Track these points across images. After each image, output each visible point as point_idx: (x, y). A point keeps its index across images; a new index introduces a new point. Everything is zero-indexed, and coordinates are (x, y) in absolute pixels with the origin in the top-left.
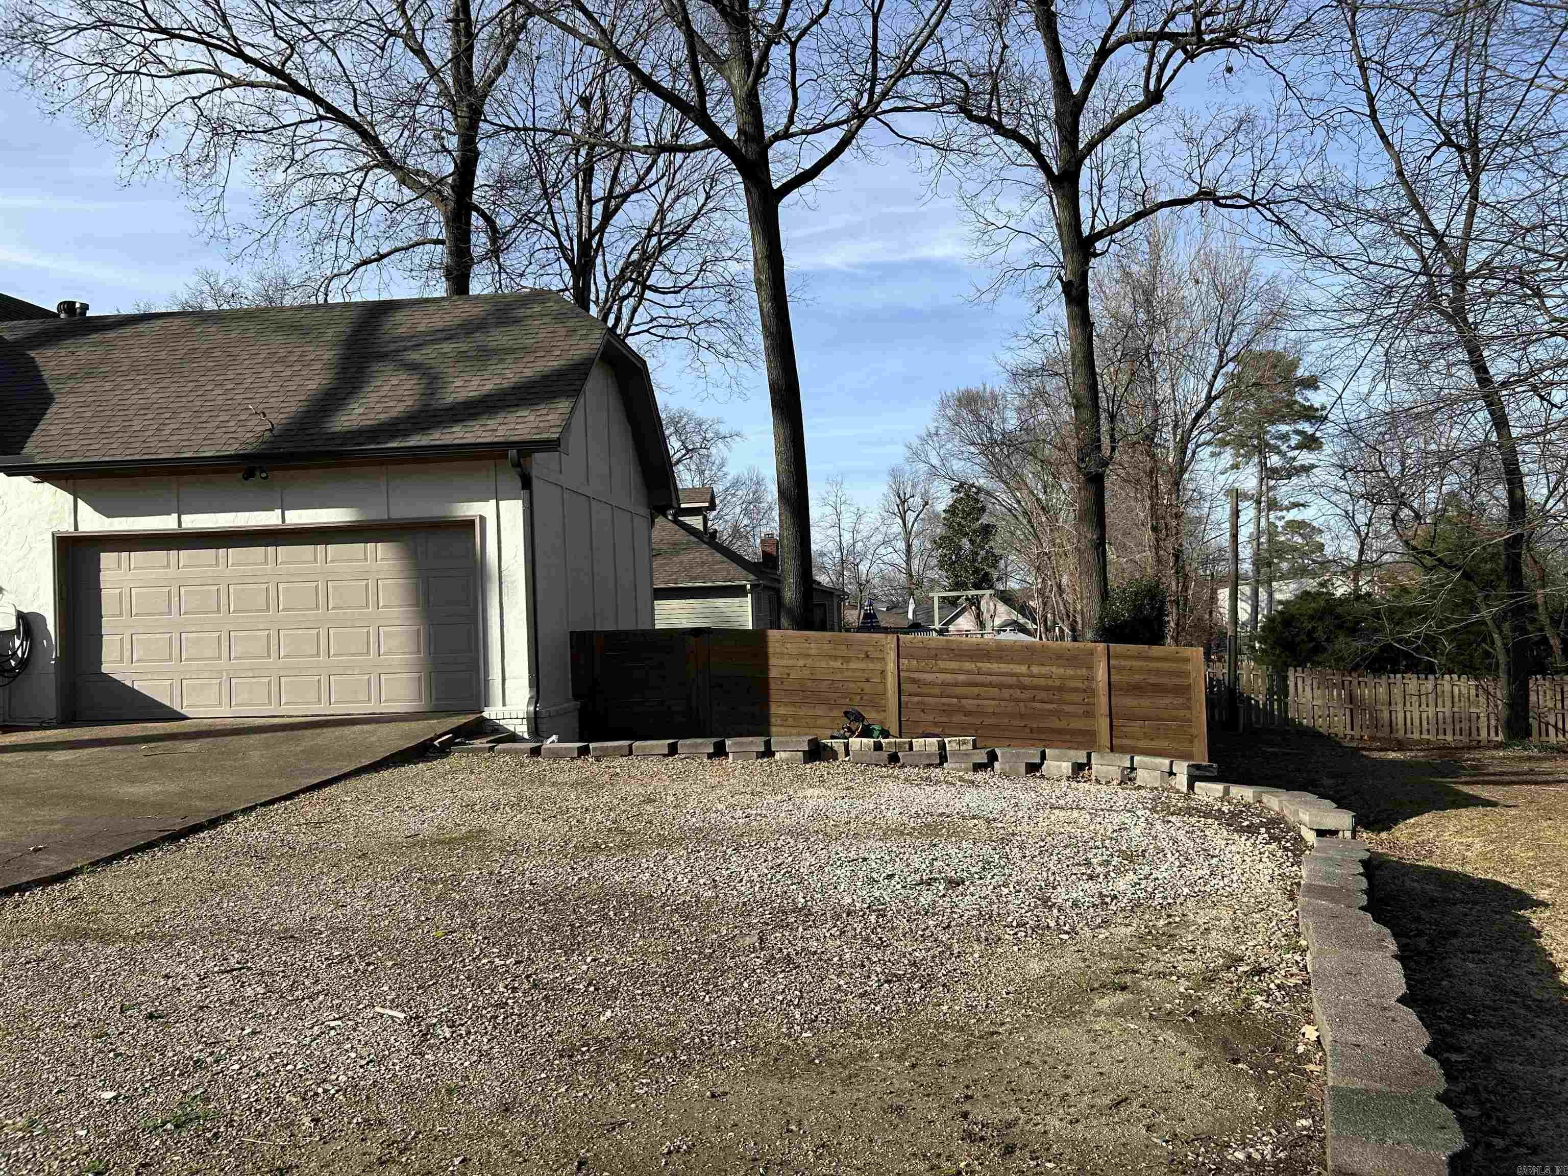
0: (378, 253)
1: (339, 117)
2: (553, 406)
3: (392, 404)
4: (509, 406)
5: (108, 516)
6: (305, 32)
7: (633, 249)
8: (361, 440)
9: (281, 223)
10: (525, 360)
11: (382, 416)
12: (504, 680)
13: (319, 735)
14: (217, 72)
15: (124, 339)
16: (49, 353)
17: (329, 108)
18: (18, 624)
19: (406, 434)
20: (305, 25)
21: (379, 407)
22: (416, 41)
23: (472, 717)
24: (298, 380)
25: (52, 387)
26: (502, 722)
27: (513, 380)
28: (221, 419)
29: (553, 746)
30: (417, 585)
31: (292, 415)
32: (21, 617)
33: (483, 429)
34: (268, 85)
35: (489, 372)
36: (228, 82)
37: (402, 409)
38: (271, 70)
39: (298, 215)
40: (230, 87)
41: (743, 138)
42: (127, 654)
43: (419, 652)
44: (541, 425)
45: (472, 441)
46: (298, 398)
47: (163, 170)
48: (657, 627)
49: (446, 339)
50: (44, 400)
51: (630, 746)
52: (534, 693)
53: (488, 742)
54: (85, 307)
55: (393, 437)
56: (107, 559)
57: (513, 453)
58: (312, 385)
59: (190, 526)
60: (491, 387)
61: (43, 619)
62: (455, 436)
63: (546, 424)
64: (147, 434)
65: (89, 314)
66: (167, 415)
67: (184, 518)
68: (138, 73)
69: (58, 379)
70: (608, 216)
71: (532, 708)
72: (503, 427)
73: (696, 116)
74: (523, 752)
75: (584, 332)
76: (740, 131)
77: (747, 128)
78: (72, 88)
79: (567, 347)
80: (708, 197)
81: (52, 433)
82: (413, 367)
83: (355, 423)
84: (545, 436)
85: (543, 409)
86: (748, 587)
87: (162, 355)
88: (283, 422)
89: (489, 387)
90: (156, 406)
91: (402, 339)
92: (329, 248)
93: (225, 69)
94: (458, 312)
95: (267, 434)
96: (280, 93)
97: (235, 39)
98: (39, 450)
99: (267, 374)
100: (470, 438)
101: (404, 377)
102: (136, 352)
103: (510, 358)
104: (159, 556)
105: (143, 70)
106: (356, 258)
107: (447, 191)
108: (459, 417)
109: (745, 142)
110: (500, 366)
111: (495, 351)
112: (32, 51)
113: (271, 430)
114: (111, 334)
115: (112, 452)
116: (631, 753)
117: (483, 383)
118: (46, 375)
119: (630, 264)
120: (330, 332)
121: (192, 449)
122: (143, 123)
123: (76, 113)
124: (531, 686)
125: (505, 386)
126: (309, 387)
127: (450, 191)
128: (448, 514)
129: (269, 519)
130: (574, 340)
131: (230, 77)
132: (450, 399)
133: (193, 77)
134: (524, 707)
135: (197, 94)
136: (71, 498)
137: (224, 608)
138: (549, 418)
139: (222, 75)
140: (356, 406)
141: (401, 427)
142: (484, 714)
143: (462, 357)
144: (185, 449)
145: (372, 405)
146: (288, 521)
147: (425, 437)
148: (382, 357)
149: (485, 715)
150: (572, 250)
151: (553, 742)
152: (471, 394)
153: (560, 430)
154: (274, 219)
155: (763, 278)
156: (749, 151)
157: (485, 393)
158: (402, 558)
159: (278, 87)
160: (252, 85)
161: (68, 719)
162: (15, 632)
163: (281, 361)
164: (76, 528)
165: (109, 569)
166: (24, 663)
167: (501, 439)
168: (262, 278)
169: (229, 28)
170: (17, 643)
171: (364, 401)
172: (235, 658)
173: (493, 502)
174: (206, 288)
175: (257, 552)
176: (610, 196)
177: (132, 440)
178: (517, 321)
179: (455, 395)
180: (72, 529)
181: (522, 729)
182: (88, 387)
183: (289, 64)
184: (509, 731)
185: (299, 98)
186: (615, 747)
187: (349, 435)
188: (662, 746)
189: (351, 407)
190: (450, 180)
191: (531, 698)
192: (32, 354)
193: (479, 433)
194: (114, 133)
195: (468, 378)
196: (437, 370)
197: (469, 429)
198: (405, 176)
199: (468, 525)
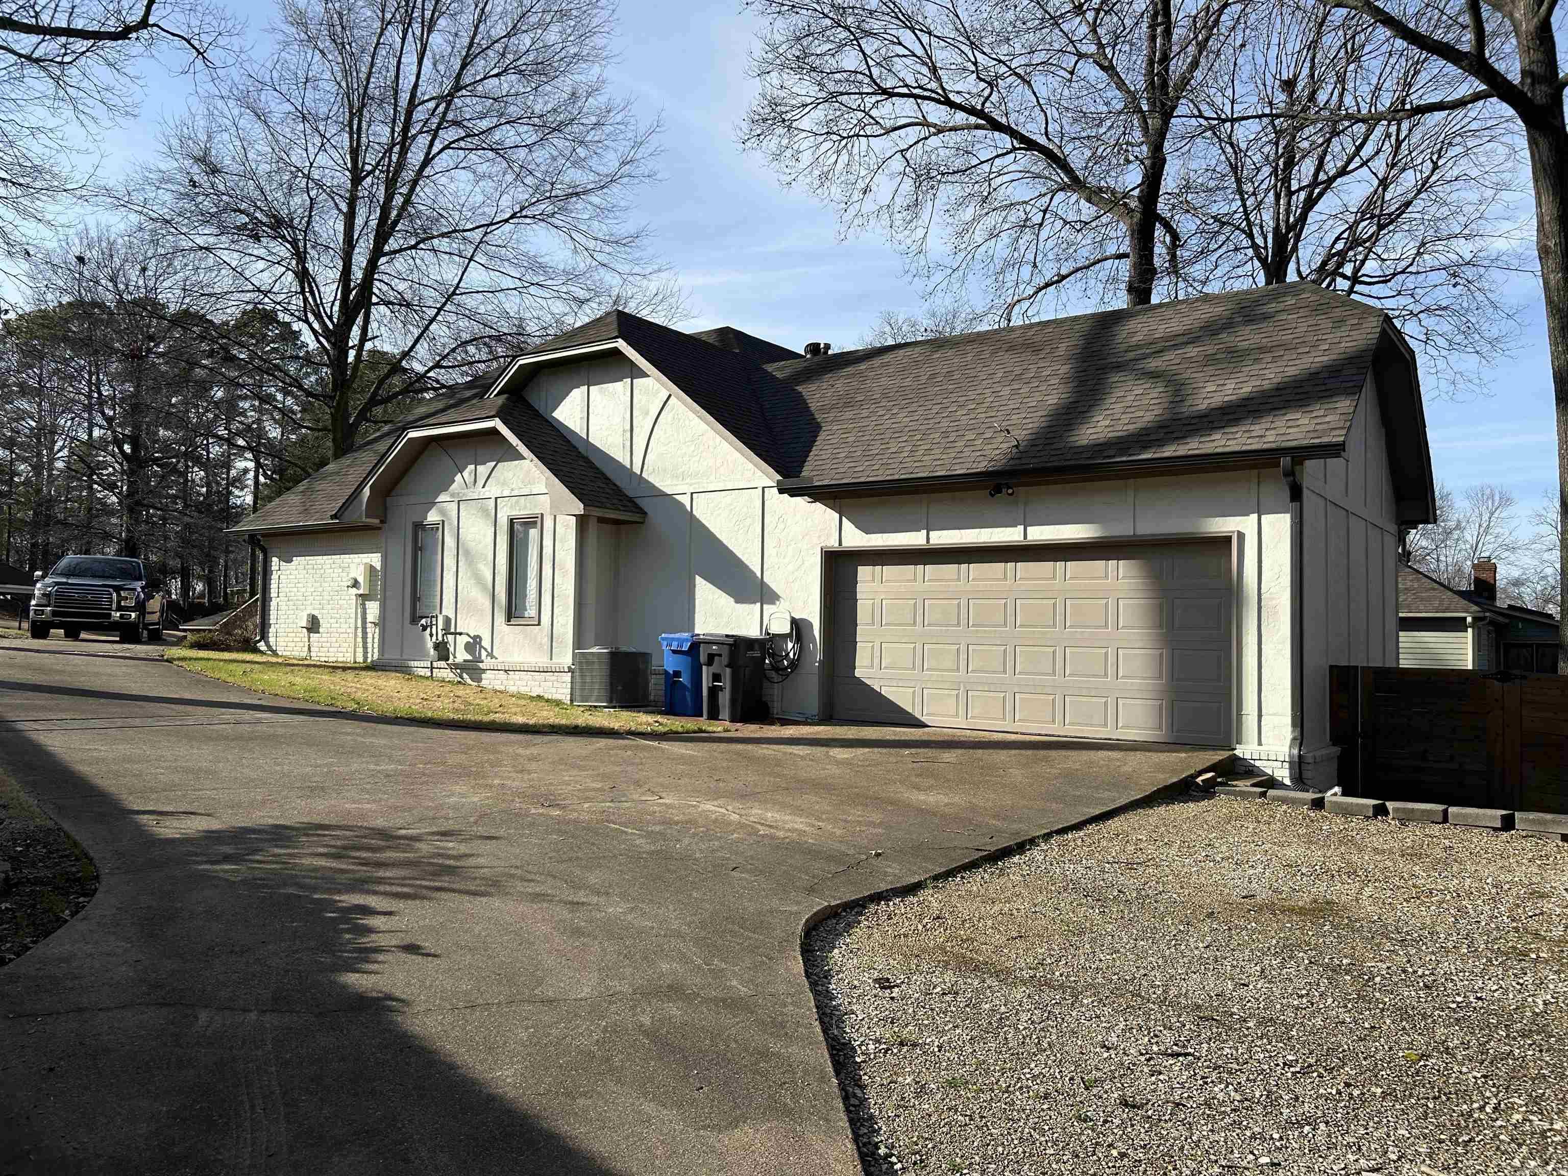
0: (1059, 274)
1: (1030, 144)
2: (1331, 406)
3: (1141, 414)
4: (1275, 409)
5: (867, 532)
6: (1004, 69)
7: (1338, 239)
8: (1112, 453)
9: (970, 256)
10: (1285, 358)
11: (1131, 427)
12: (1260, 716)
13: (1067, 757)
14: (925, 123)
15: (872, 368)
16: (813, 387)
17: (1023, 139)
18: (792, 629)
19: (1161, 443)
20: (1004, 63)
21: (1125, 418)
22: (1106, 57)
23: (1226, 754)
24: (1038, 396)
25: (819, 417)
26: (1258, 763)
27: (1275, 381)
28: (967, 438)
29: (1334, 799)
30: (1161, 607)
31: (1034, 431)
32: (795, 622)
33: (1247, 435)
34: (969, 127)
35: (1245, 374)
36: (932, 130)
37: (1151, 418)
38: (971, 111)
39: (983, 249)
40: (935, 134)
41: (1529, 81)
42: (876, 661)
43: (1160, 677)
44: (1318, 427)
45: (1237, 448)
46: (1039, 414)
47: (872, 222)
48: (1404, 663)
49: (1188, 343)
50: (814, 429)
51: (1445, 812)
52: (1297, 733)
53: (1254, 785)
54: (828, 347)
55: (1145, 447)
56: (864, 572)
57: (1285, 461)
58: (1052, 400)
59: (936, 542)
60: (1249, 389)
61: (811, 625)
62: (1215, 444)
63: (1325, 426)
64: (902, 455)
65: (830, 352)
66: (918, 437)
67: (933, 534)
68: (858, 136)
69: (822, 409)
70: (1310, 203)
71: (1295, 752)
72: (1272, 432)
73: (1471, 64)
74: (1303, 802)
75: (1356, 321)
76: (1524, 73)
77: (1534, 67)
78: (806, 158)
79: (1337, 340)
80: (1436, 167)
81: (823, 457)
82: (1154, 375)
83: (1101, 435)
84: (1325, 440)
85: (1318, 410)
86: (1469, 620)
87: (907, 382)
88: (1029, 437)
89: (1246, 389)
90: (907, 429)
91: (1138, 346)
92: (1010, 277)
93: (931, 119)
94: (1197, 314)
95: (1015, 450)
96: (980, 133)
97: (944, 89)
98: (815, 473)
99: (1006, 391)
100: (1234, 446)
101: (1148, 386)
102: (884, 381)
103: (1268, 357)
104: (908, 570)
105: (862, 133)
106: (1039, 281)
107: (1133, 204)
108: (1216, 425)
109: (1533, 84)
110: (1257, 367)
111: (1248, 352)
112: (781, 131)
113: (1017, 447)
114: (863, 366)
115: (875, 473)
116: (1445, 820)
117: (1240, 385)
118: (813, 406)
119: (1334, 255)
120: (1063, 347)
121: (964, 466)
122: (860, 181)
123: (808, 180)
124: (1294, 725)
125: (1266, 387)
126: (1050, 402)
127: (1136, 203)
128: (1203, 530)
129: (1010, 535)
130: (1344, 331)
131: (935, 125)
132: (1203, 406)
133: (902, 132)
134: (1286, 749)
135: (906, 147)
136: (837, 515)
137: (963, 622)
138: (1327, 419)
139: (928, 125)
140: (1101, 418)
141: (1153, 437)
142: (1236, 752)
143: (1209, 360)
144: (938, 468)
145: (1118, 416)
146: (1029, 538)
147: (1181, 447)
148: (1119, 367)
149: (1238, 752)
150: (1266, 248)
151: (1335, 794)
152: (1226, 399)
153: (1344, 432)
154: (963, 254)
155: (1551, 244)
156: (1539, 95)
157: (1242, 396)
158: (1145, 577)
159: (977, 127)
160: (954, 129)
161: (827, 718)
162: (789, 636)
163: (1018, 378)
164: (840, 544)
165: (864, 582)
166: (794, 664)
167: (1273, 446)
168: (934, 315)
169: (939, 79)
170: (790, 645)
171: (1108, 412)
172: (973, 671)
173: (1254, 516)
174: (887, 329)
175: (997, 568)
176: (1315, 183)
177: (890, 461)
178: (1266, 317)
179: (1207, 401)
180: (837, 545)
181: (1283, 774)
182: (848, 415)
183: (987, 105)
184: (1266, 774)
185: (996, 134)
186: (1424, 811)
187: (1097, 449)
188: (1493, 818)
189: (1095, 419)
190: (1136, 193)
191: (1294, 739)
192: (799, 388)
193: (1243, 441)
194: (836, 191)
195: (1222, 382)
196: (1184, 376)
197: (1231, 436)
198: (1093, 195)
199: (1225, 541)
